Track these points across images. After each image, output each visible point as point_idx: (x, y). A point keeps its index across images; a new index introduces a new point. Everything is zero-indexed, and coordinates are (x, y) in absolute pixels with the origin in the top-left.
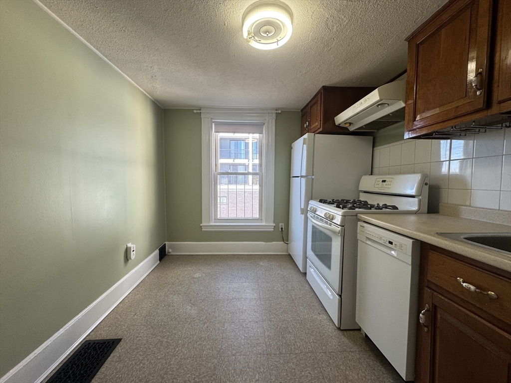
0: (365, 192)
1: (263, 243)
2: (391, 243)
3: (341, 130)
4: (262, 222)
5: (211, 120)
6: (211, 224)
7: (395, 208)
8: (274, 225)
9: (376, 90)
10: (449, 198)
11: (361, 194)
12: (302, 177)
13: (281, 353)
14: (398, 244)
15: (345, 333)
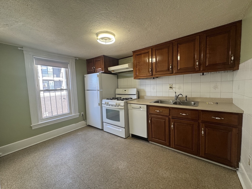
0: (118, 94)
1: (74, 124)
2: (140, 107)
3: (110, 73)
4: (72, 114)
5: (33, 56)
6: (39, 123)
7: (132, 98)
8: (79, 114)
9: (128, 64)
10: (142, 94)
11: (116, 95)
12: (98, 90)
13: (118, 153)
14: (142, 107)
15: (127, 138)
